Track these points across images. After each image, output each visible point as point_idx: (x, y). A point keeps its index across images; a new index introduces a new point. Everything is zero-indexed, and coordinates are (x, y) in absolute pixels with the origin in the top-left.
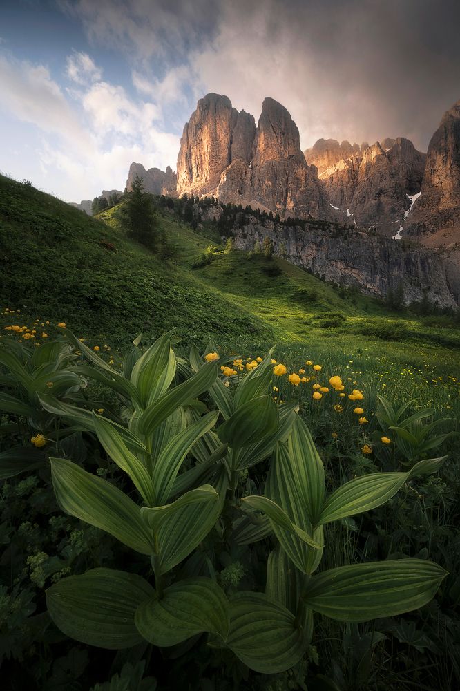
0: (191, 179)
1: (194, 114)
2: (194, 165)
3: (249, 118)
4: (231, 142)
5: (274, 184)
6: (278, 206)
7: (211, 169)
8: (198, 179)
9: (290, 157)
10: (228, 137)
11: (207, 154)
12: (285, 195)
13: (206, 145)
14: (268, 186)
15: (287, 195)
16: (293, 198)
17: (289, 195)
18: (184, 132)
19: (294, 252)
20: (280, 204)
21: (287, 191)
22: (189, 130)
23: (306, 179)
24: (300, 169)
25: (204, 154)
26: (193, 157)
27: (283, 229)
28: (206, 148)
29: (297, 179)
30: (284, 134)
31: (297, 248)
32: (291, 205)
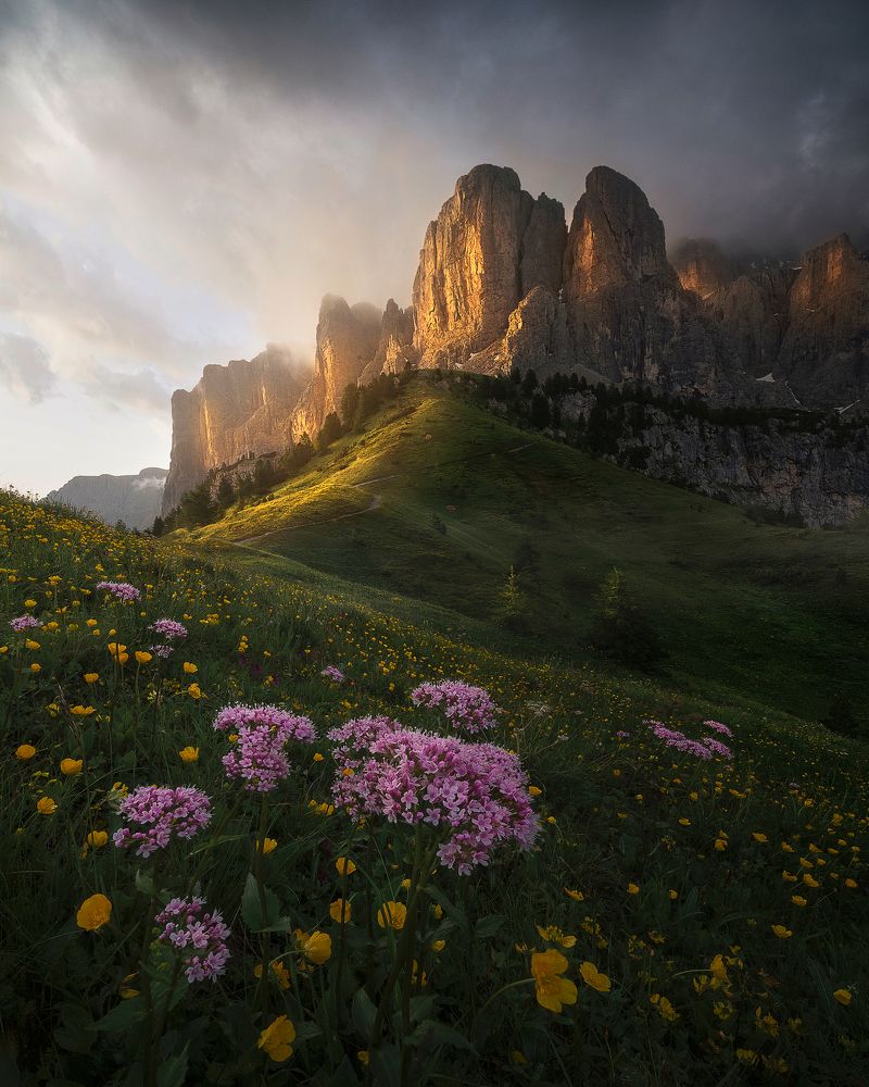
0: (444, 323)
1: (448, 205)
2: (449, 299)
3: (556, 209)
4: (520, 257)
5: (616, 333)
6: (627, 374)
7: (485, 306)
8: (460, 324)
9: (646, 278)
10: (514, 245)
11: (476, 278)
12: (639, 351)
13: (473, 261)
14: (604, 337)
15: (643, 353)
16: (657, 358)
17: (649, 351)
18: (428, 237)
19: (744, 479)
20: (630, 370)
21: (643, 345)
22: (439, 233)
23: (683, 320)
24: (669, 301)
25: (471, 278)
26: (448, 283)
27: (716, 432)
28: (473, 266)
29: (663, 319)
30: (632, 236)
31: (750, 472)
32: (652, 371)
